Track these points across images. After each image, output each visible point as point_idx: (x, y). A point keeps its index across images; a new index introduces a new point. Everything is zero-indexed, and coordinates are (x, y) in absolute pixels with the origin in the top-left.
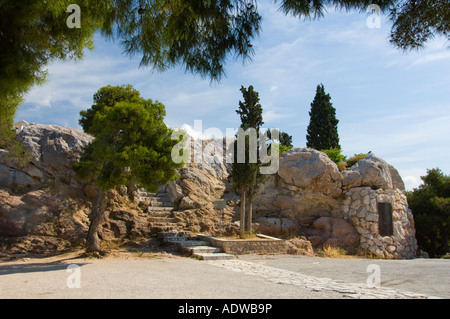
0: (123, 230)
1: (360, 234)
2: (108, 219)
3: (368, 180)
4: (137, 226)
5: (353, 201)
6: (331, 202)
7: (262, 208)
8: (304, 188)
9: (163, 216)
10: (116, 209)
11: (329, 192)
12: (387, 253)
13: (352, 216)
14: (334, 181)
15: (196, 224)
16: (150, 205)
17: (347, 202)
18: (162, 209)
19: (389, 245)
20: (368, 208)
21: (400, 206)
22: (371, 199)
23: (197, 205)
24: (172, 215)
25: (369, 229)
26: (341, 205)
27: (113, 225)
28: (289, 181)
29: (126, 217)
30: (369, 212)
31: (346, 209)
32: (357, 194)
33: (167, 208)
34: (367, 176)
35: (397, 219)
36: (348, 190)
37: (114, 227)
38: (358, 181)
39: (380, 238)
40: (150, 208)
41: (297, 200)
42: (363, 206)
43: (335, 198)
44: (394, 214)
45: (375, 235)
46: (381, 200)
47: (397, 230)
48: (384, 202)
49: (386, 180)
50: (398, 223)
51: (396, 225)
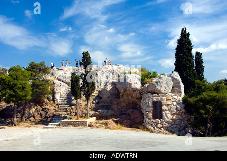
0: (44, 115)
2: (41, 111)
4: (48, 113)
6: (137, 101)
8: (124, 95)
11: (134, 96)
12: (156, 128)
13: (142, 109)
17: (142, 101)
18: (65, 106)
19: (158, 124)
20: (148, 104)
21: (169, 103)
22: (149, 100)
25: (147, 115)
26: (140, 102)
28: (119, 91)
29: (47, 110)
30: (148, 106)
31: (141, 105)
32: (145, 97)
33: (67, 106)
34: (149, 88)
36: (143, 94)
37: (41, 114)
38: (146, 91)
39: (153, 120)
40: (60, 106)
41: (121, 100)
42: (146, 103)
44: (163, 108)
45: (150, 119)
46: (155, 100)
47: (165, 116)
48: (157, 101)
49: (160, 89)
50: (166, 112)
51: (164, 113)
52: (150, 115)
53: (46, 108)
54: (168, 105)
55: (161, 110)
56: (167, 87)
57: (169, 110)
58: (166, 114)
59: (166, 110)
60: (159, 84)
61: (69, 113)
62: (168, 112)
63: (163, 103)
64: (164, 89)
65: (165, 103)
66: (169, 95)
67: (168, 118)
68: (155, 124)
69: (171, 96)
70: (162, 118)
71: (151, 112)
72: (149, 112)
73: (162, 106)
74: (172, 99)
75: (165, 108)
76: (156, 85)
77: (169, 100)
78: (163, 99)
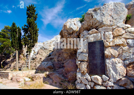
21: (119, 41)
35: (112, 57)
39: (87, 76)
44: (106, 52)
45: (83, 74)
46: (92, 39)
47: (111, 69)
48: (95, 40)
49: (101, 19)
50: (113, 61)
51: (109, 63)
52: (84, 67)
54: (117, 46)
55: (104, 57)
56: (115, 16)
57: (119, 56)
59: (114, 57)
62: (117, 60)
63: (107, 44)
64: (110, 18)
65: (110, 41)
66: (119, 27)
67: (116, 73)
68: (91, 85)
69: (123, 28)
70: (105, 74)
71: (85, 62)
72: (82, 63)
73: (105, 48)
74: (126, 34)
75: (110, 52)
76: (92, 14)
77: (120, 37)
78: (107, 36)
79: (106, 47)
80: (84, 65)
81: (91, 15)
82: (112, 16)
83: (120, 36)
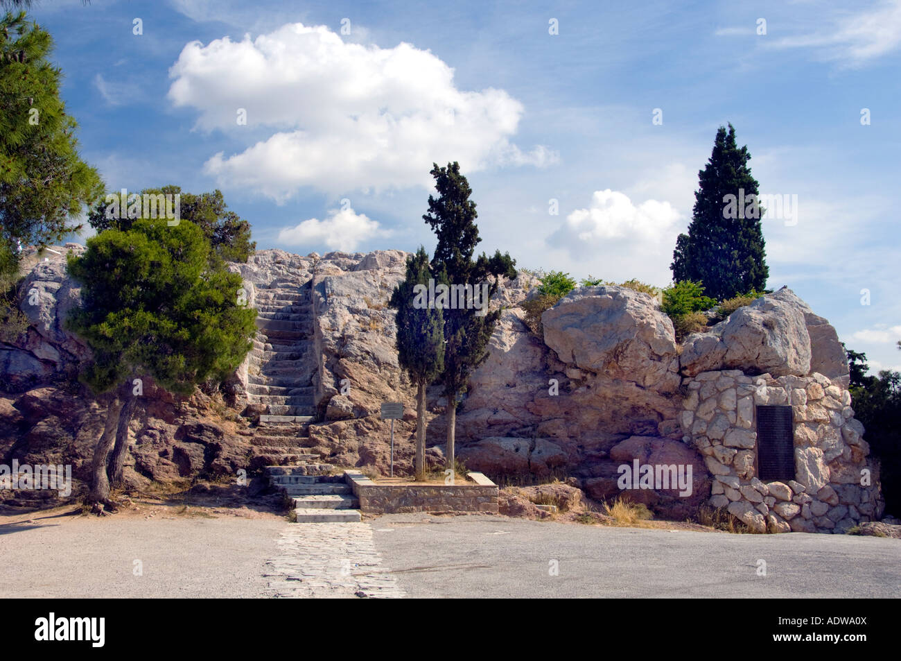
0: (198, 462)
1: (711, 476)
2: (173, 441)
3: (736, 354)
4: (224, 454)
5: (701, 401)
6: (659, 403)
7: (502, 416)
8: (594, 374)
9: (287, 433)
10: (190, 421)
11: (649, 381)
12: (774, 519)
13: (699, 436)
14: (660, 358)
15: (351, 450)
16: (267, 412)
17: (691, 403)
18: (289, 419)
19: (780, 501)
20: (732, 417)
21: (819, 414)
22: (738, 397)
23: (361, 412)
24: (305, 432)
25: (732, 466)
26: (679, 409)
27: (179, 453)
28: (565, 357)
29: (208, 437)
30: (733, 427)
31: (687, 419)
32: (710, 385)
33: (299, 418)
34: (734, 346)
35: (809, 443)
36: (693, 376)
37: (180, 456)
38: (715, 358)
39: (758, 484)
40: (263, 418)
41: (580, 400)
42: (720, 412)
43: (667, 395)
44: (798, 433)
45: (744, 479)
46: (765, 399)
47: (807, 468)
48: (772, 403)
49: (783, 355)
50: (809, 452)
51: (803, 457)
52: (747, 461)
53: (200, 429)
54: (815, 423)
55: (791, 443)
56: (800, 348)
57: (819, 444)
58: (812, 459)
59: (811, 445)
60: (777, 331)
61: (327, 451)
62: (814, 450)
63: (798, 414)
64: (794, 353)
65: (802, 413)
66: (816, 382)
67: (817, 477)
68: (770, 504)
69: (822, 385)
70: (795, 479)
71: (750, 452)
72: (742, 452)
73: (794, 425)
74: (826, 398)
75: (806, 434)
76: (765, 334)
77: (818, 403)
78: (798, 398)
79: (797, 423)
80: (748, 458)
81: (762, 336)
82: (796, 349)
83: (817, 400)
